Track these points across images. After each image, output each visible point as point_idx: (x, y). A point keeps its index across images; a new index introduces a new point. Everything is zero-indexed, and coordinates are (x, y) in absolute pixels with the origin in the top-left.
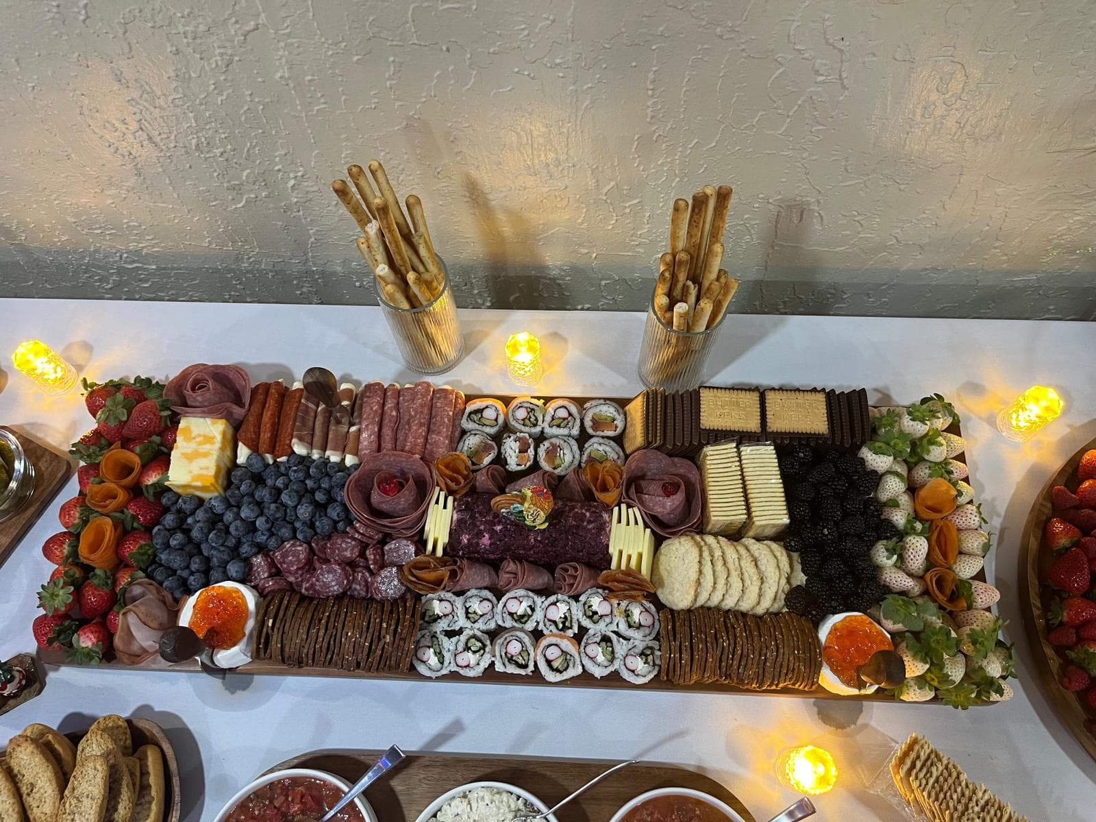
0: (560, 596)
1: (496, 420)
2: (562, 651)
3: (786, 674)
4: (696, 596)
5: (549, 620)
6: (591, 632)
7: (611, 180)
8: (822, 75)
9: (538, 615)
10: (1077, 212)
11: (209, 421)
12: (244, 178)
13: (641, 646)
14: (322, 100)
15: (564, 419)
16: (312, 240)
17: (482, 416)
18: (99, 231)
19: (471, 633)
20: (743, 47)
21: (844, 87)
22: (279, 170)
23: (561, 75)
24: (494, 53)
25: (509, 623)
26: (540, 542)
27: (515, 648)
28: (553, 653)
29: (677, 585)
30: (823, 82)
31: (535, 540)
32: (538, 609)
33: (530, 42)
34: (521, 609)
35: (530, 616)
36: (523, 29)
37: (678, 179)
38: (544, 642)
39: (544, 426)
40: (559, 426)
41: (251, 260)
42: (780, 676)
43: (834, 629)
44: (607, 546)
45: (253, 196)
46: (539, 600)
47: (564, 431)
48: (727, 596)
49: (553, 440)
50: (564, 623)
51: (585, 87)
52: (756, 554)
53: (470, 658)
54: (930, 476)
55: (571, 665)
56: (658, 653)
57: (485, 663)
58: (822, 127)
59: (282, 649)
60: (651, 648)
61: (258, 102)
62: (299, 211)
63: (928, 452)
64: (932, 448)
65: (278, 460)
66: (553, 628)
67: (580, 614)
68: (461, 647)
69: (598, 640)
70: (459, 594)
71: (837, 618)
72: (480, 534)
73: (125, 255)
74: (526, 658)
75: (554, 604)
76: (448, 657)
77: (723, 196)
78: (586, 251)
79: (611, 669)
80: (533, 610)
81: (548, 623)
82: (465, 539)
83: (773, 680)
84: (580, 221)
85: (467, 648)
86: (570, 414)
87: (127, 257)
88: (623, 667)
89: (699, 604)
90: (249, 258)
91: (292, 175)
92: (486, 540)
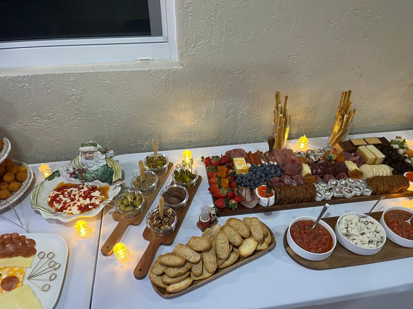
0: (342, 180)
1: (304, 154)
2: (349, 190)
3: (402, 183)
4: (373, 174)
5: (342, 184)
6: (352, 186)
7: (312, 105)
8: (357, 74)
9: (339, 184)
10: (406, 105)
11: (240, 158)
12: (230, 112)
13: (365, 187)
14: (257, 88)
15: (320, 152)
16: (238, 131)
17: (300, 154)
18: (185, 134)
19: (325, 189)
20: (343, 68)
21: (361, 77)
22: (240, 109)
23: (308, 78)
24: (296, 73)
25: (333, 186)
26: (332, 169)
27: (337, 190)
28: (346, 190)
29: (367, 173)
30: (357, 76)
31: (331, 169)
32: (338, 182)
33: (304, 70)
34: (334, 183)
35: (337, 185)
36: (303, 67)
37: (326, 103)
38: (343, 189)
39: (316, 153)
40: (320, 153)
41: (219, 141)
42: (401, 184)
43: (406, 175)
44: (347, 168)
45: (230, 118)
46: (338, 181)
47: (322, 153)
48: (380, 173)
49: (321, 155)
50: (345, 185)
51: (312, 80)
52: (381, 166)
53: (328, 193)
54: (407, 150)
55: (352, 191)
56: (370, 187)
57: (332, 194)
58: (356, 87)
59: (285, 194)
60: (368, 187)
61: (244, 90)
62: (238, 122)
63: (404, 144)
64: (405, 143)
65: (258, 166)
66: (343, 186)
67: (348, 182)
68: (325, 192)
69: (355, 187)
70: (317, 184)
71: (406, 173)
72: (318, 169)
73: (187, 143)
74: (341, 191)
75: (341, 181)
76: (323, 194)
77: (350, 92)
78: (302, 128)
79: (361, 192)
80: (337, 183)
81: (342, 185)
82: (314, 171)
83: (400, 186)
84: (303, 118)
85: (326, 192)
86: (321, 151)
87: (187, 144)
88: (364, 191)
89: (374, 176)
90: (219, 140)
91: (242, 110)
92: (319, 171)
